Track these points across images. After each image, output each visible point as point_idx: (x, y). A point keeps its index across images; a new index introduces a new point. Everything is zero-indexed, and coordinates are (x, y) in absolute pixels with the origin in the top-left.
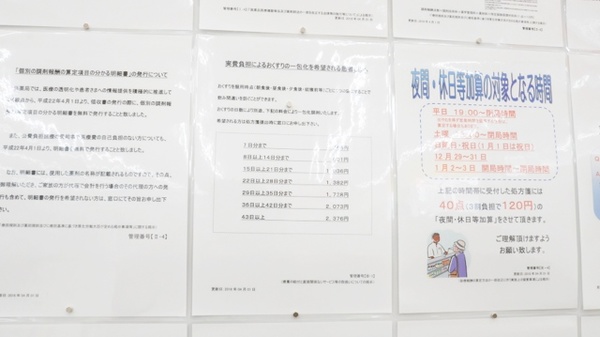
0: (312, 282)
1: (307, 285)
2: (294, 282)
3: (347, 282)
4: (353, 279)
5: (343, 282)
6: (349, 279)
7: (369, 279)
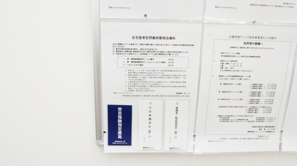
0: (264, 5)
1: (262, 7)
2: (256, 5)
3: (281, 6)
4: (285, 5)
5: (279, 6)
6: (283, 5)
7: (292, 6)
